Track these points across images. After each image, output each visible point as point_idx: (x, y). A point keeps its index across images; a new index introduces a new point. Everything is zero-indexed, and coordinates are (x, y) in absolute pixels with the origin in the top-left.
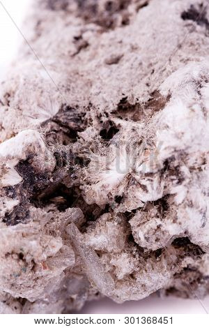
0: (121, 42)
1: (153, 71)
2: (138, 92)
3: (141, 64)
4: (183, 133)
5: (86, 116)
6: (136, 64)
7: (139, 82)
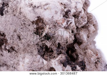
0: (12, 36)
1: (24, 24)
2: (32, 28)
3: (21, 28)
4: (56, 11)
5: (41, 45)
6: (21, 30)
7: (28, 28)
